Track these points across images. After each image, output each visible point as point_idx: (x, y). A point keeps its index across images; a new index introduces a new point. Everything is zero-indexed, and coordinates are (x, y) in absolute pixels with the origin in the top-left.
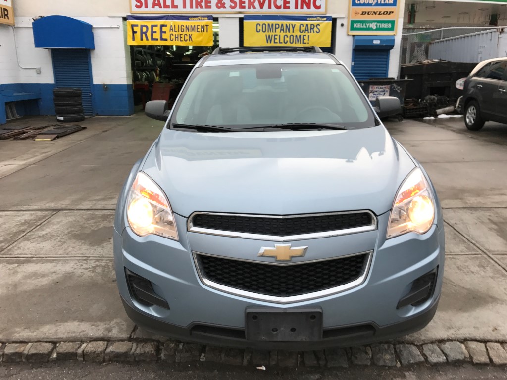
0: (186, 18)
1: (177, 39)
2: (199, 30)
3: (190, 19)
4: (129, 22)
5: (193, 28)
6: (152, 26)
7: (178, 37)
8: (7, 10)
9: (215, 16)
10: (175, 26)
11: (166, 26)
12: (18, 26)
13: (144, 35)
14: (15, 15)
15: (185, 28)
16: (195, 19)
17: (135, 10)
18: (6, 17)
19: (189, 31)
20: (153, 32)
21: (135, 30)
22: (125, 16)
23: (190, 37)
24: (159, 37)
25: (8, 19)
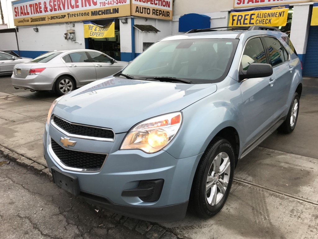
0: (270, 8)
1: (260, 23)
2: (277, 16)
3: (272, 8)
4: (232, 14)
5: (273, 15)
6: (245, 16)
7: (261, 22)
8: (169, 12)
9: (291, 5)
10: (260, 14)
11: (254, 14)
12: (174, 21)
13: (239, 21)
14: (173, 15)
15: (267, 15)
16: (276, 8)
17: (236, 6)
18: (168, 16)
19: (269, 17)
20: (245, 19)
21: (234, 19)
22: (230, 10)
23: (270, 21)
24: (248, 23)
25: (169, 17)
